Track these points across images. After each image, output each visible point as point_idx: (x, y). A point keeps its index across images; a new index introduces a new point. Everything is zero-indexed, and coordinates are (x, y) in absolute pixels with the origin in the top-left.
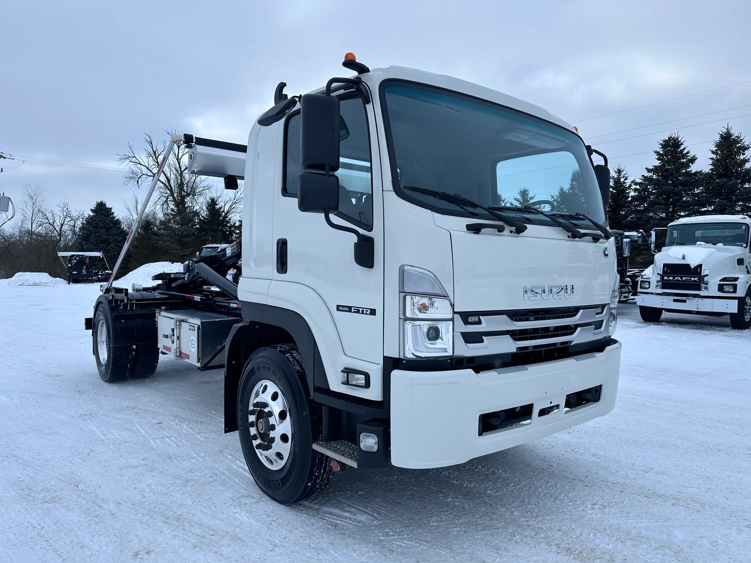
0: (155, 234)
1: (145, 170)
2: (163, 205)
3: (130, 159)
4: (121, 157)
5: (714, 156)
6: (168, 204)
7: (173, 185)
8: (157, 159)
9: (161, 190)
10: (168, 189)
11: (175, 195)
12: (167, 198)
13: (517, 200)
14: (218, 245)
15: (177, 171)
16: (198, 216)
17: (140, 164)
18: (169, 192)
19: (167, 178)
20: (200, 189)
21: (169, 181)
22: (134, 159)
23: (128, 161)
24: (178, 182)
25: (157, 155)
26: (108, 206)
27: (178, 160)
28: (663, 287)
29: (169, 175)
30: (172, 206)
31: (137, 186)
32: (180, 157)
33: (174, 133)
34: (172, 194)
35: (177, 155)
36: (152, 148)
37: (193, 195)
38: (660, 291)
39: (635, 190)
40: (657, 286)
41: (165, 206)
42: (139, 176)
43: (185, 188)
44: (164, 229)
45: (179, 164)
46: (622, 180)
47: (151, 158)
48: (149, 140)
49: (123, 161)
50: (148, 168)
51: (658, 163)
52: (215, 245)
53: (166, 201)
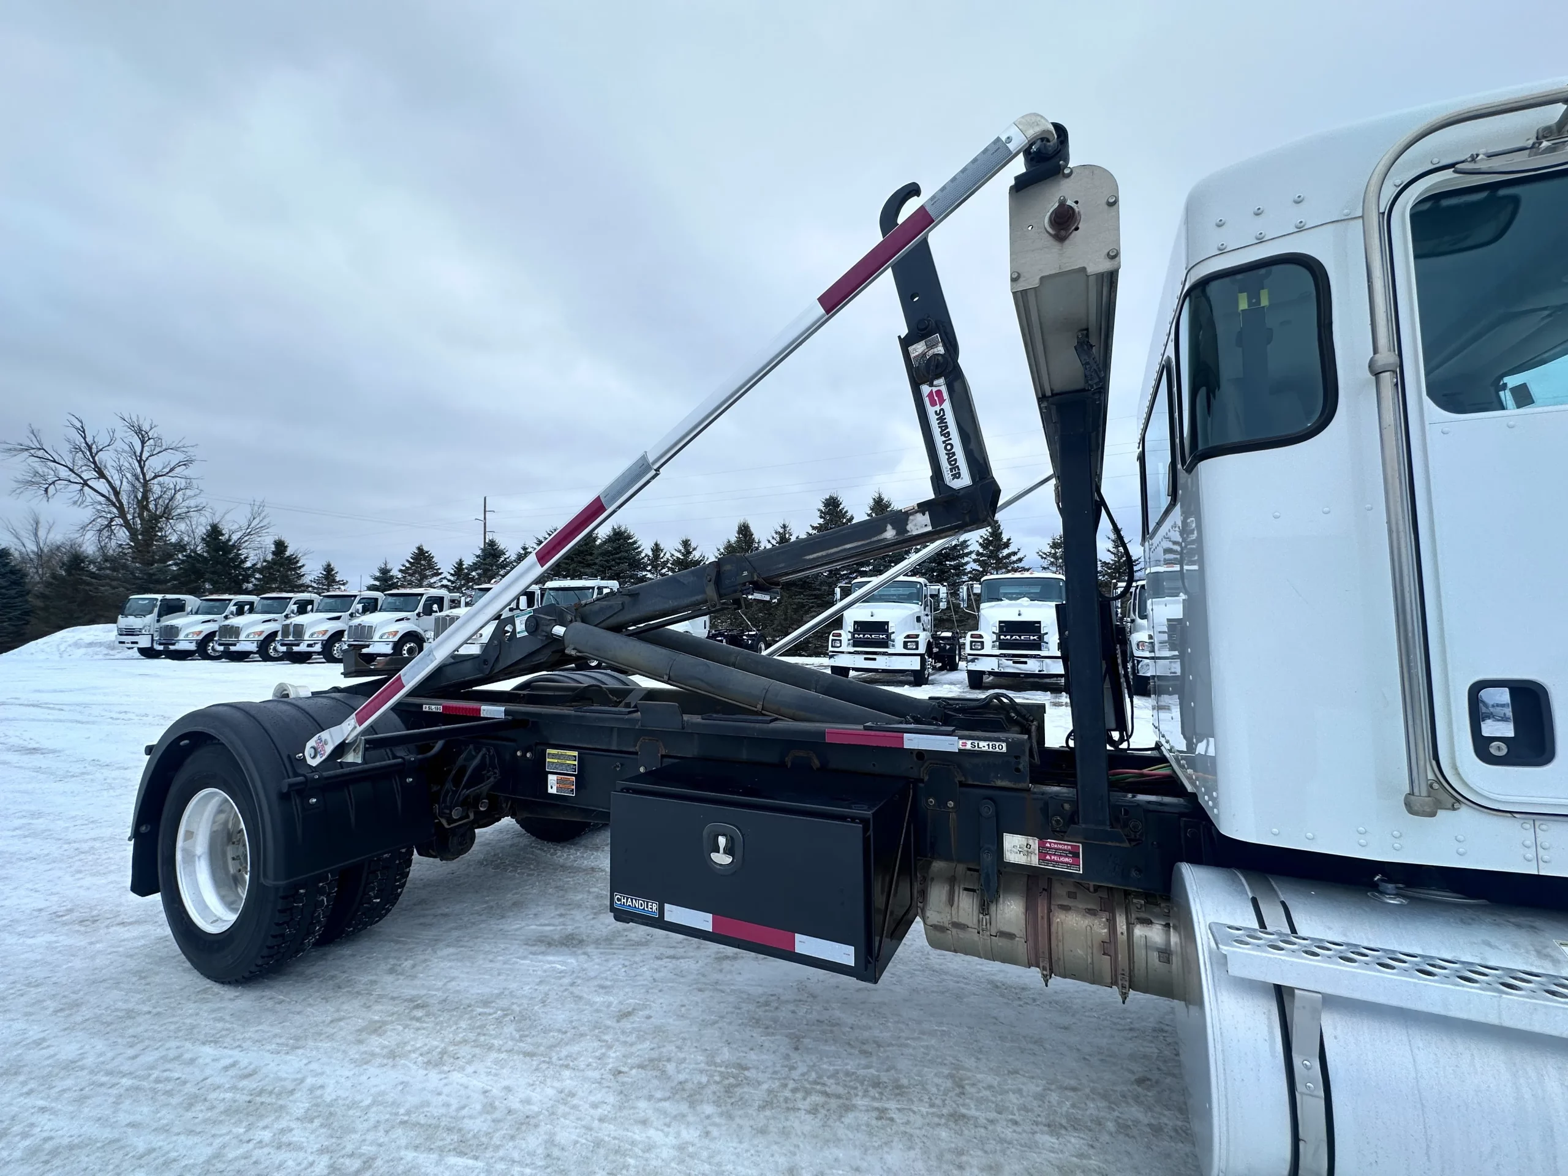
0: (92, 575)
1: (64, 473)
2: (100, 531)
3: (32, 451)
4: (9, 446)
6: (112, 531)
7: (125, 502)
8: (93, 458)
9: (99, 507)
10: (114, 505)
11: (129, 517)
12: (112, 520)
13: (679, 551)
15: (138, 479)
16: (185, 550)
17: (54, 461)
18: (115, 510)
19: (113, 488)
20: (179, 511)
21: (117, 493)
22: (41, 453)
23: (26, 454)
24: (136, 497)
25: (94, 450)
27: (139, 462)
28: (854, 646)
29: (117, 483)
30: (122, 535)
31: (45, 499)
32: (144, 459)
33: (135, 419)
34: (122, 513)
35: (138, 453)
36: (85, 438)
37: (168, 519)
38: (852, 649)
40: (849, 644)
41: (105, 533)
42: (50, 481)
43: (152, 506)
44: (114, 569)
45: (142, 468)
46: (787, 536)
47: (80, 455)
48: (79, 425)
49: (15, 453)
50: (71, 470)
51: (821, 521)
52: (226, 597)
53: (109, 526)
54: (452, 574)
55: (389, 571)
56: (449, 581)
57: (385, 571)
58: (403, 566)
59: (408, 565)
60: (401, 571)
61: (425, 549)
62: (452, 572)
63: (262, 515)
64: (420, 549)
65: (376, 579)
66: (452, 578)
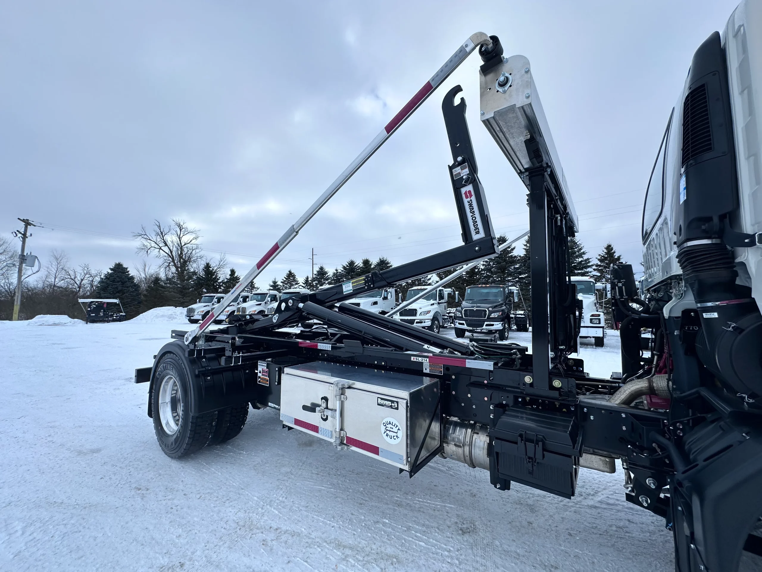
0: (162, 287)
1: (153, 244)
2: (166, 268)
3: (143, 236)
4: (135, 234)
5: (525, 247)
6: (170, 268)
7: (174, 256)
8: (163, 237)
9: (165, 258)
10: (170, 257)
11: (176, 262)
12: (170, 263)
14: (214, 295)
15: (179, 246)
16: (196, 275)
17: (150, 240)
18: (171, 259)
19: (170, 250)
20: (194, 259)
21: (171, 252)
22: (145, 236)
23: (140, 237)
24: (178, 253)
25: (163, 235)
26: (125, 266)
27: (179, 238)
29: (171, 248)
30: (173, 269)
31: (147, 255)
32: (181, 237)
33: (178, 221)
34: (173, 261)
35: (179, 235)
36: (160, 230)
37: (190, 262)
39: (483, 265)
41: (168, 269)
42: (148, 248)
43: (184, 257)
44: (170, 283)
45: (180, 241)
47: (159, 237)
48: (158, 224)
49: (137, 237)
50: (156, 243)
52: (212, 295)
53: (169, 266)
54: (303, 283)
55: (276, 282)
56: (303, 286)
57: (275, 282)
58: (283, 280)
59: (285, 279)
60: (282, 282)
61: (292, 272)
62: (304, 282)
63: (224, 259)
64: (290, 272)
65: (271, 286)
66: (304, 285)
